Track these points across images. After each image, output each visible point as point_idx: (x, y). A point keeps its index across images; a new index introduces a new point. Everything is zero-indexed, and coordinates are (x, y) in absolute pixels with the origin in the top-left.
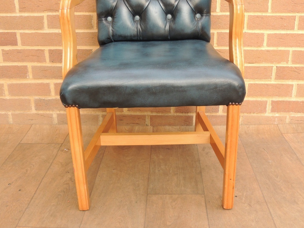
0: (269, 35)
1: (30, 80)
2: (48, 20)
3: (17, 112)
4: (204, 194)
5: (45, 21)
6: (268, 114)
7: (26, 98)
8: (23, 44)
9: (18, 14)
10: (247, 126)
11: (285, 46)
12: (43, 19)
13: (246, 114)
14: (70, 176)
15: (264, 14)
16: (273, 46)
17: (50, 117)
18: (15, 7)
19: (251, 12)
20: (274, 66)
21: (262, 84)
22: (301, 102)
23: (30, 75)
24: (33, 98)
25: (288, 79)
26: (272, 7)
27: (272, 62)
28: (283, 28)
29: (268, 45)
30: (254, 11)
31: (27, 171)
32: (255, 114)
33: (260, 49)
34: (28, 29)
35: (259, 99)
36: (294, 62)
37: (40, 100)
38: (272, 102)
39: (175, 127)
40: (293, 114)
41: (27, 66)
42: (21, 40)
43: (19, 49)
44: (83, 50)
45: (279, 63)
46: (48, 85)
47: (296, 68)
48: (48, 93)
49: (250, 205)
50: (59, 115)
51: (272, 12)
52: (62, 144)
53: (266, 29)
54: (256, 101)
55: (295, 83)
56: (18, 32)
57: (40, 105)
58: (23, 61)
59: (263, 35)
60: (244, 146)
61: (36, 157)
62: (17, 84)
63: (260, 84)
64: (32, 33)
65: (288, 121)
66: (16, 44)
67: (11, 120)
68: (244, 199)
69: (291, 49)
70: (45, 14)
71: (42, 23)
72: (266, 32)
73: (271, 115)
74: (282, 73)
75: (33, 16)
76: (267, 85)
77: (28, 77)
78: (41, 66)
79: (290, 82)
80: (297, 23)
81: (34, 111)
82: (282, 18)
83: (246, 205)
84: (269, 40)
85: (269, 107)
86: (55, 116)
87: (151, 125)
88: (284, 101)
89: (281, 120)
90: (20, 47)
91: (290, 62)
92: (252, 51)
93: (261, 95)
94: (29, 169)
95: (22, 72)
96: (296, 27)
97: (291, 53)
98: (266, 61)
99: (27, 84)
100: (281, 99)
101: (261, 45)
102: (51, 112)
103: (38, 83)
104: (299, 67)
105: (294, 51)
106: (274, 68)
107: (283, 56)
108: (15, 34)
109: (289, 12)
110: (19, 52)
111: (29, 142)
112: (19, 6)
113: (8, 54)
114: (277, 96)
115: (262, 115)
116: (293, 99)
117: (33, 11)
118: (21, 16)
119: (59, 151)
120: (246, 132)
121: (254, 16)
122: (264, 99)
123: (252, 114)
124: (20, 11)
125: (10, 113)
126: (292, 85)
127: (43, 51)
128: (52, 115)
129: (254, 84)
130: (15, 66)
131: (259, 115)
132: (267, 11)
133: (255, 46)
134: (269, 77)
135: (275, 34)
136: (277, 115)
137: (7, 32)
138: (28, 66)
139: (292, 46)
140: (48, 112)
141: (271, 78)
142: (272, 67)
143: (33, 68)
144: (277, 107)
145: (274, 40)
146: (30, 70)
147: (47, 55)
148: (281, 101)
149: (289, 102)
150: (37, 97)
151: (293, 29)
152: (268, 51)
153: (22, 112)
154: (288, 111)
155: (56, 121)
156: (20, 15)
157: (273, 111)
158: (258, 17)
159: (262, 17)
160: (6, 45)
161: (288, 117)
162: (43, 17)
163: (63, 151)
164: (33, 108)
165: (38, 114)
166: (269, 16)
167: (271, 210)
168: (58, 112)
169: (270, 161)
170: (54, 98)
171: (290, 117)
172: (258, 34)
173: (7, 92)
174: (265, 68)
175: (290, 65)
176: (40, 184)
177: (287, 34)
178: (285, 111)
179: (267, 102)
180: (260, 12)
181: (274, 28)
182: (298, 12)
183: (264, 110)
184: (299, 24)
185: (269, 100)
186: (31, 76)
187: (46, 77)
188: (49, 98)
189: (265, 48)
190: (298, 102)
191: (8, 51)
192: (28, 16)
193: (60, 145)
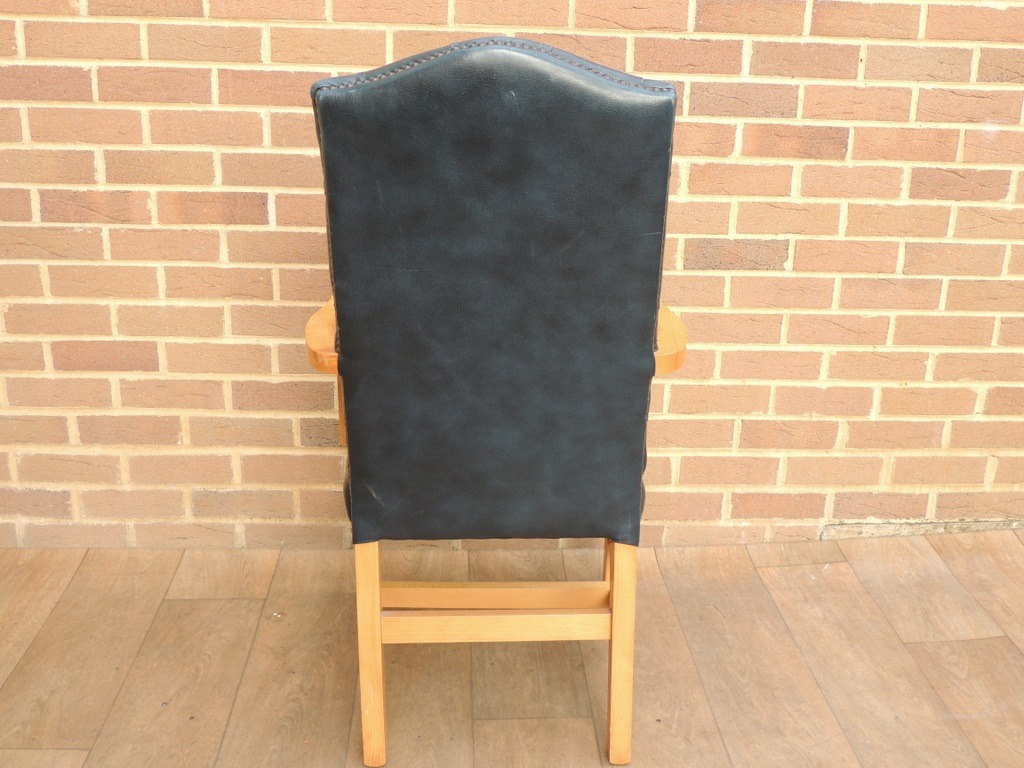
0: (725, 354)
1: (185, 449)
2: (233, 316)
3: (150, 521)
4: (592, 716)
5: (227, 318)
6: (725, 521)
7: (174, 488)
8: (172, 367)
9: (162, 302)
10: (680, 549)
11: (761, 378)
12: (222, 314)
13: (676, 523)
14: (298, 682)
15: (715, 310)
16: (734, 377)
17: (229, 531)
18: (157, 287)
19: (686, 305)
20: (738, 419)
21: (712, 458)
22: (796, 496)
23: (185, 436)
24: (187, 490)
25: (767, 446)
26: (732, 297)
27: (733, 412)
28: (757, 340)
29: (724, 375)
30: (694, 305)
31: (197, 670)
32: (697, 523)
33: (705, 383)
34: (185, 335)
35: (705, 489)
36: (779, 410)
37: (207, 493)
38: (735, 496)
39: (517, 553)
40: (779, 522)
41: (179, 417)
42: (168, 359)
43: (162, 378)
44: (312, 383)
45: (748, 412)
46: (227, 459)
47: (784, 423)
48: (228, 476)
49: (687, 739)
50: (249, 528)
51: (733, 306)
52: (265, 600)
53: (720, 341)
54: (700, 496)
55: (782, 455)
56: (162, 341)
57: (203, 504)
58: (170, 405)
59: (712, 353)
60: (672, 601)
61: (210, 634)
62: (152, 458)
63: (707, 458)
64: (194, 345)
65: (768, 536)
66: (155, 367)
67: (132, 539)
68: (674, 725)
69: (774, 384)
70: (226, 304)
71: (221, 324)
72: (720, 349)
73: (731, 524)
74: (754, 435)
75: (200, 308)
76: (723, 459)
77: (179, 443)
78: (212, 418)
79: (771, 454)
80: (784, 328)
81: (189, 518)
82: (752, 319)
83: (679, 739)
84: (724, 363)
85: (727, 507)
86: (240, 529)
87: (463, 548)
88: (759, 494)
89: (754, 534)
90: (163, 374)
91: (771, 411)
92: (690, 387)
93: (709, 481)
94: (201, 665)
95: (166, 431)
96: (783, 338)
97: (773, 391)
98: (720, 408)
99: (177, 457)
100: (752, 489)
101: (709, 375)
102: (231, 521)
103: (203, 456)
104: (790, 422)
105: (779, 389)
106: (738, 424)
107: (756, 398)
108: (154, 345)
109: (768, 306)
110: (160, 384)
111: (187, 597)
112: (167, 284)
113: (134, 389)
114: (744, 483)
115: (712, 523)
116: (780, 488)
117: (198, 296)
118: (171, 307)
119: (263, 619)
120: (676, 564)
121: (693, 314)
122: (717, 490)
123: (690, 523)
124: (169, 296)
125: (131, 523)
126: (777, 460)
127: (219, 384)
128: (233, 526)
129: (694, 458)
130: (151, 417)
131: (705, 524)
132: (722, 305)
133: (694, 378)
134: (726, 443)
135: (739, 352)
136: (745, 523)
137: (134, 342)
138: (182, 418)
139: (774, 378)
140: (223, 521)
141: (731, 446)
142: (733, 421)
143: (193, 421)
144: (744, 506)
145: (737, 365)
146: (185, 426)
147: (228, 393)
148: (753, 495)
149: (771, 496)
150: (199, 487)
151: (777, 341)
152: (723, 388)
153: (160, 521)
154: (770, 516)
155: (241, 540)
156: (169, 304)
157: (735, 515)
158: (701, 316)
159: (711, 317)
160: (131, 368)
161: (769, 528)
162: (221, 310)
163: (269, 617)
164: (188, 512)
165: (200, 526)
166: (725, 315)
167: (730, 751)
168: (248, 521)
169: (729, 637)
170: (239, 488)
171: (772, 527)
172: (703, 352)
173: (125, 476)
174: (718, 423)
175: (771, 416)
176: (234, 701)
177: (763, 352)
178: (761, 515)
179: (721, 495)
180: (706, 305)
181: (736, 340)
182: (788, 307)
183: (717, 514)
184: (790, 332)
185: (727, 492)
186: (187, 440)
187: (224, 442)
188: (228, 490)
189: (717, 380)
190: (790, 495)
191: (135, 382)
192: (187, 307)
193: (262, 602)
